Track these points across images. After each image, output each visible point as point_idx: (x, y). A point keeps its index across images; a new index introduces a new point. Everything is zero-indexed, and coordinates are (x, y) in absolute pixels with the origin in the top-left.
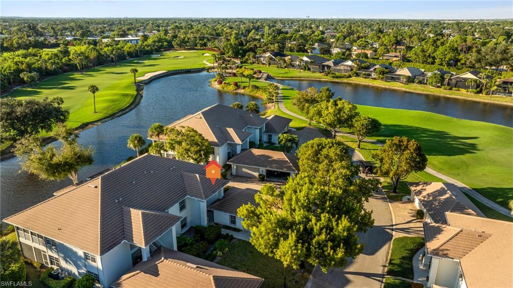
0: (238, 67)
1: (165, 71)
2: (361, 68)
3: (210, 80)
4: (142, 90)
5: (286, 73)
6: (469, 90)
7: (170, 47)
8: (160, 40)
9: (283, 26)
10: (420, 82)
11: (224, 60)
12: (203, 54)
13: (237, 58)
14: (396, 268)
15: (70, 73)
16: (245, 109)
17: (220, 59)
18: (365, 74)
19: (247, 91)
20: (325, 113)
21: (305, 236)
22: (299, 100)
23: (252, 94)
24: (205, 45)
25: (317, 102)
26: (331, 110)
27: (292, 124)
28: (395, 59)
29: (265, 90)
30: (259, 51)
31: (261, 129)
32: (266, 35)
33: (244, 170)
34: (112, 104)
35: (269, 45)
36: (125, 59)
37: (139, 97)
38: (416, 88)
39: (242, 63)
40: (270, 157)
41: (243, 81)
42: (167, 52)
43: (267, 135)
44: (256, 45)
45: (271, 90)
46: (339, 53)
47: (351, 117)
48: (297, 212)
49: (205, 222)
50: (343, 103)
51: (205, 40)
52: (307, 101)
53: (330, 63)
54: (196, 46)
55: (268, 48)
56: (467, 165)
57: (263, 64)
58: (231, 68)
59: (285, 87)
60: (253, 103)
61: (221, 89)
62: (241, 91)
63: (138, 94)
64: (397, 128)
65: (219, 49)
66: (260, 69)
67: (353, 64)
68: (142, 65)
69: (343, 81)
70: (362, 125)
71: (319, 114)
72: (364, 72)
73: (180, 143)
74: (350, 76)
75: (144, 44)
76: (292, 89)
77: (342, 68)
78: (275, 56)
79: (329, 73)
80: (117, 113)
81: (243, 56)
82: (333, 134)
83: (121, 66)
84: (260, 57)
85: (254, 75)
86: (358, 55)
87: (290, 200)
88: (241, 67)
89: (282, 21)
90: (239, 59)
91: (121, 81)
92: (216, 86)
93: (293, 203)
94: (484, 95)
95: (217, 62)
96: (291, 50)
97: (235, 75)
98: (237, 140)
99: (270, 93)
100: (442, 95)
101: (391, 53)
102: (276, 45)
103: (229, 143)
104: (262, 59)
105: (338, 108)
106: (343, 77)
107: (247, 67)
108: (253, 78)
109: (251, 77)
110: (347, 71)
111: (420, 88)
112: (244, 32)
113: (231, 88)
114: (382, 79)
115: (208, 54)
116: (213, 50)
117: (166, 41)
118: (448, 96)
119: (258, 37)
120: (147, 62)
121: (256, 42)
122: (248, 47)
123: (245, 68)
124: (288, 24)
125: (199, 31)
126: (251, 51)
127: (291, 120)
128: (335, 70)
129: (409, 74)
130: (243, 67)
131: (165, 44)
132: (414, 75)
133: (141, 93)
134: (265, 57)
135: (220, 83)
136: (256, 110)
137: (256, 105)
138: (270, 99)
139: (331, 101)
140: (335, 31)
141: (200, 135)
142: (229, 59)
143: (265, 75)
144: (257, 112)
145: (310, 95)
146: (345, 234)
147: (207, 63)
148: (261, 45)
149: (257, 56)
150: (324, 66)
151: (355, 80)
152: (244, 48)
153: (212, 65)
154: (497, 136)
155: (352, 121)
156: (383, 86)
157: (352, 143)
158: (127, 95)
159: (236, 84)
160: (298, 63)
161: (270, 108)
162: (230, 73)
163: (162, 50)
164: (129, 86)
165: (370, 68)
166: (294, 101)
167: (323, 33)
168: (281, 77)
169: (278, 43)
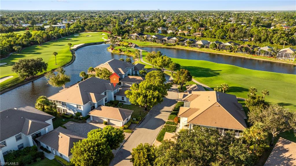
0: (120, 41)
1: (84, 44)
2: (180, 41)
3: (107, 48)
4: (74, 53)
5: (145, 44)
6: (227, 50)
7: (83, 30)
8: (77, 27)
9: (144, 16)
10: (207, 47)
11: (113, 37)
12: (102, 34)
13: (120, 36)
14: (176, 109)
15: (35, 46)
16: (125, 61)
17: (111, 37)
18: (182, 44)
19: (126, 53)
20: (158, 61)
21: (145, 96)
22: (148, 57)
23: (128, 54)
24: (102, 29)
25: (156, 57)
26: (160, 61)
27: (145, 67)
28: (198, 35)
29: (134, 52)
30: (130, 32)
31: (132, 69)
32: (134, 23)
33: (126, 84)
34: (62, 60)
35: (136, 29)
36: (61, 37)
37: (74, 57)
38: (205, 50)
39: (122, 39)
40: (136, 79)
41: (123, 48)
42: (82, 33)
43: (135, 72)
44: (129, 29)
45: (137, 53)
46: (171, 33)
47: (168, 63)
48: (143, 91)
49: (113, 99)
50: (166, 58)
51: (102, 26)
52: (152, 57)
53: (166, 39)
54: (97, 29)
55: (135, 31)
56: (212, 80)
57: (133, 39)
58: (117, 41)
59: (144, 51)
60: (128, 58)
61: (113, 52)
62: (123, 53)
63: (73, 56)
64: (190, 68)
65: (110, 31)
66: (132, 42)
67: (176, 39)
68: (70, 40)
69: (171, 47)
70: (172, 66)
71: (156, 62)
72: (181, 43)
73: (101, 74)
74: (175, 45)
75: (69, 29)
76: (147, 52)
77: (171, 41)
78: (139, 35)
79: (165, 44)
80: (66, 64)
81: (123, 35)
82: (162, 70)
83: (60, 41)
84: (131, 36)
85: (129, 45)
86: (180, 34)
87: (141, 88)
88: (122, 41)
89: (144, 12)
90: (121, 37)
91: (63, 49)
92: (110, 51)
93: (142, 88)
94: (233, 53)
95: (109, 38)
96: (147, 32)
97: (119, 45)
98: (123, 73)
99: (136, 54)
100: (215, 53)
101: (197, 32)
102: (140, 29)
103: (119, 74)
104: (132, 37)
105: (163, 59)
106: (171, 46)
107: (125, 41)
108: (128, 46)
109: (127, 46)
110: (173, 42)
111: (206, 50)
112: (122, 20)
113: (118, 52)
114: (189, 46)
115: (104, 34)
116: (107, 32)
117: (81, 27)
118: (218, 53)
119: (130, 24)
120: (73, 39)
121: (129, 28)
122: (125, 30)
123: (124, 42)
124: (147, 15)
125: (98, 21)
126: (127, 32)
127: (145, 65)
128: (168, 42)
129: (202, 43)
130: (123, 41)
131: (80, 28)
132: (204, 44)
133: (74, 55)
134: (134, 36)
135: (112, 49)
136: (130, 61)
137: (130, 59)
138: (136, 57)
139: (161, 57)
140: (172, 19)
141: (109, 71)
142: (116, 36)
143: (134, 45)
144: (131, 62)
145: (152, 54)
146: (157, 95)
147: (104, 39)
148: (131, 29)
149: (130, 35)
150: (163, 40)
151: (177, 47)
152: (123, 30)
153: (107, 40)
154: (229, 69)
155: (169, 65)
156: (190, 50)
157: (170, 74)
158: (68, 56)
159: (120, 50)
160: (150, 39)
161: (136, 61)
162: (117, 44)
163: (79, 32)
164: (68, 52)
165: (184, 41)
166: (146, 57)
167: (165, 21)
168: (142, 46)
169: (141, 28)
